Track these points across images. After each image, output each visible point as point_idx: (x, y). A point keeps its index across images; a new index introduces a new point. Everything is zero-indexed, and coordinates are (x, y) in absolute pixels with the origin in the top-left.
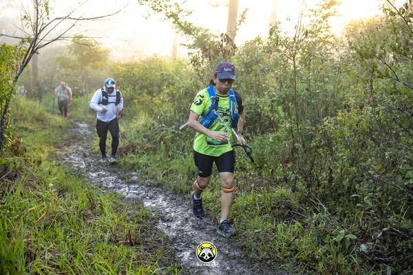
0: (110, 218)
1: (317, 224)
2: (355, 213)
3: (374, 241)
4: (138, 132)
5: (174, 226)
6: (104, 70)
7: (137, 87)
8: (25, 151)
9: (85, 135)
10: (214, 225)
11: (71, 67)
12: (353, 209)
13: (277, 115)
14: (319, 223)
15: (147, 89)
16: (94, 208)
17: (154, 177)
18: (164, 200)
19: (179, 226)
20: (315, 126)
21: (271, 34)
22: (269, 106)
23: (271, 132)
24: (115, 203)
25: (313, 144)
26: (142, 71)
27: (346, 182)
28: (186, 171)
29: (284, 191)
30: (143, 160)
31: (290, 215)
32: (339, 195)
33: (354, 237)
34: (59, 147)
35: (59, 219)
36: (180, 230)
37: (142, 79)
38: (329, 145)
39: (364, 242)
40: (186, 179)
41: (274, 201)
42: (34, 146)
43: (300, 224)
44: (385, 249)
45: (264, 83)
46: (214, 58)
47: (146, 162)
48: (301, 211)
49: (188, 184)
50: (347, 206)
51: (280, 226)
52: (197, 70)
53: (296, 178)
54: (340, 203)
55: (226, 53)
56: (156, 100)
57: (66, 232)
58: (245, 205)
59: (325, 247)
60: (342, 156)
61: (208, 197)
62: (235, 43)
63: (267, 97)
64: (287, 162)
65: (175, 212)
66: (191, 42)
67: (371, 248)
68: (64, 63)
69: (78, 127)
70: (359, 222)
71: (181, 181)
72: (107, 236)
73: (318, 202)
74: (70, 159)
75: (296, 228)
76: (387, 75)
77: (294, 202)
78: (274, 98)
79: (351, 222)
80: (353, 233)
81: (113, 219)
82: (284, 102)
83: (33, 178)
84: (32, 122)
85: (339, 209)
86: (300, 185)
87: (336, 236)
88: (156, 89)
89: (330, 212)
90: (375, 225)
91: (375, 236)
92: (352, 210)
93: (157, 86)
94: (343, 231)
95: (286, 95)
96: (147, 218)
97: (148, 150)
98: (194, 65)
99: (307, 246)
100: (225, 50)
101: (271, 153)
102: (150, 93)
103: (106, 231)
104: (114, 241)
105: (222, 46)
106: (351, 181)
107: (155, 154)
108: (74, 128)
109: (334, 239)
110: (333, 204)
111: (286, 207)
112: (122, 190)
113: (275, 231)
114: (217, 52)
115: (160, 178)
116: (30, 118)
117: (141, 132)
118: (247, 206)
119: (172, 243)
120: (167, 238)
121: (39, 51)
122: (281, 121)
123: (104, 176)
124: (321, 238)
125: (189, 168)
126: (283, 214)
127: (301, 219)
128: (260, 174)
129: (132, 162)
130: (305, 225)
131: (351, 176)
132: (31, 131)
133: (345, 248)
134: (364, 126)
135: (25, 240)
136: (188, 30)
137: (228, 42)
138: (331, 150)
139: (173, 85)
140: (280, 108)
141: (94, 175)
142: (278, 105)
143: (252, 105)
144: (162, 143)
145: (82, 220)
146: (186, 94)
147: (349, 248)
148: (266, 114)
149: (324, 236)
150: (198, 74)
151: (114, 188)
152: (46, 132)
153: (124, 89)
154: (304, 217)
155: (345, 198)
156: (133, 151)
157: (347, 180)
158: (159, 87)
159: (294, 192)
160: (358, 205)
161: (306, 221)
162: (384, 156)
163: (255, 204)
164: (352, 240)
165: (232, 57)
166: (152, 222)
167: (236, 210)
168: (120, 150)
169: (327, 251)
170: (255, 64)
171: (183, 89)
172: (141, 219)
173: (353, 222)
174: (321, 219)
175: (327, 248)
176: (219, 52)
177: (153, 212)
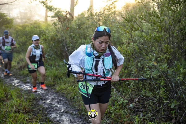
0: (15, 101)
2: (127, 91)
3: (135, 102)
6: (12, 29)
7: (28, 37)
16: (8, 96)
21: (88, 11)
24: (18, 93)
26: (30, 29)
28: (53, 75)
32: (121, 83)
33: (127, 101)
37: (31, 33)
39: (131, 103)
40: (53, 79)
44: (140, 105)
45: (87, 33)
46: (63, 22)
49: (54, 82)
52: (56, 28)
54: (121, 86)
55: (69, 20)
59: (115, 107)
61: (63, 87)
62: (72, 15)
63: (88, 40)
67: (134, 106)
70: (129, 95)
71: (51, 81)
76: (138, 30)
79: (126, 95)
80: (127, 100)
81: (17, 101)
87: (119, 101)
89: (117, 91)
90: (136, 95)
91: (135, 100)
92: (126, 89)
94: (122, 99)
96: (34, 99)
98: (54, 26)
103: (13, 108)
104: (17, 112)
105: (66, 17)
106: (126, 76)
109: (119, 103)
110: (119, 87)
112: (22, 86)
114: (64, 20)
119: (46, 111)
120: (43, 108)
124: (113, 103)
125: (54, 74)
131: (126, 74)
133: (123, 106)
134: (129, 52)
136: (50, 9)
137: (69, 15)
139: (45, 35)
145: (1, 103)
146: (52, 39)
147: (125, 106)
149: (115, 101)
150: (57, 30)
151: (18, 86)
153: (22, 38)
155: (123, 84)
157: (124, 76)
160: (129, 87)
162: (138, 65)
164: (126, 103)
165: (72, 22)
166: (37, 101)
167: (76, 93)
168: (21, 67)
169: (116, 109)
170: (83, 25)
171: (50, 37)
172: (31, 100)
173: (127, 95)
174: (113, 94)
175: (116, 107)
176: (65, 19)
177: (37, 96)
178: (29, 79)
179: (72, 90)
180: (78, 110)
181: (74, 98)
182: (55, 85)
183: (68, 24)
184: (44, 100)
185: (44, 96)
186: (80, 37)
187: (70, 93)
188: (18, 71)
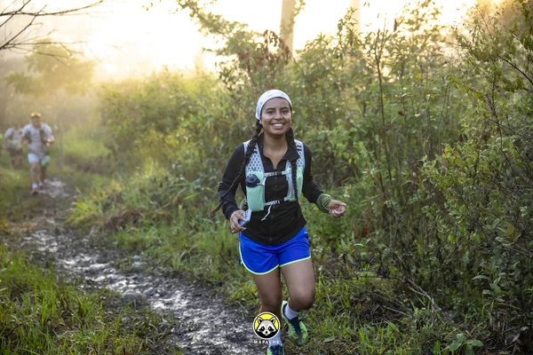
2: (480, 306)
4: (142, 191)
6: (87, 95)
9: (59, 199)
12: (478, 299)
13: (357, 156)
14: (422, 324)
15: (156, 123)
16: (69, 315)
17: (167, 263)
18: (184, 297)
20: (416, 170)
21: (340, 28)
22: (344, 143)
23: (352, 183)
25: (414, 199)
26: (144, 94)
27: (466, 259)
28: (218, 249)
30: (151, 235)
31: (379, 314)
32: (456, 278)
33: (479, 343)
37: (148, 107)
38: (440, 198)
39: (495, 351)
40: (217, 262)
41: (355, 291)
43: (395, 327)
45: (338, 106)
46: (255, 69)
47: (155, 237)
48: (397, 306)
49: (220, 270)
51: (363, 331)
52: (231, 89)
54: (458, 290)
55: (274, 61)
56: (171, 139)
60: (455, 216)
62: (287, 43)
63: (340, 127)
65: (200, 316)
70: (488, 321)
71: (211, 267)
75: (388, 333)
76: (519, 86)
77: (386, 292)
78: (353, 129)
79: (475, 321)
80: (479, 338)
82: (369, 135)
87: (450, 343)
88: (168, 121)
89: (440, 305)
90: (514, 323)
91: (510, 340)
92: (477, 301)
93: (171, 117)
94: (460, 335)
95: (372, 123)
97: (158, 219)
98: (225, 81)
100: (272, 57)
101: (350, 216)
102: (161, 129)
105: (266, 50)
106: (472, 257)
107: (169, 224)
109: (448, 347)
110: (448, 292)
111: (373, 300)
112: (117, 284)
113: (355, 338)
114: (260, 61)
115: (177, 263)
117: (147, 191)
122: (364, 164)
124: (427, 348)
125: (223, 244)
126: (369, 312)
127: (397, 319)
128: (334, 250)
129: (132, 239)
130: (402, 327)
131: (472, 248)
134: (486, 167)
136: (214, 26)
138: (443, 209)
139: (195, 113)
140: (362, 144)
141: (72, 262)
142: (359, 140)
143: (320, 140)
144: (180, 207)
145: (47, 336)
146: (216, 128)
148: (340, 154)
149: (433, 344)
150: (233, 96)
153: (118, 124)
154: (402, 316)
155: (466, 283)
156: (135, 222)
157: (467, 253)
158: (174, 118)
160: (485, 292)
161: (404, 321)
162: (519, 212)
163: (325, 298)
164: (476, 348)
165: (286, 67)
166: (163, 334)
168: (114, 220)
170: (321, 77)
171: (211, 119)
173: (479, 321)
176: (262, 59)
177: (165, 317)
178: (138, 260)
182: (227, 283)
183: (273, 75)
186: (311, 120)
188: (104, 233)
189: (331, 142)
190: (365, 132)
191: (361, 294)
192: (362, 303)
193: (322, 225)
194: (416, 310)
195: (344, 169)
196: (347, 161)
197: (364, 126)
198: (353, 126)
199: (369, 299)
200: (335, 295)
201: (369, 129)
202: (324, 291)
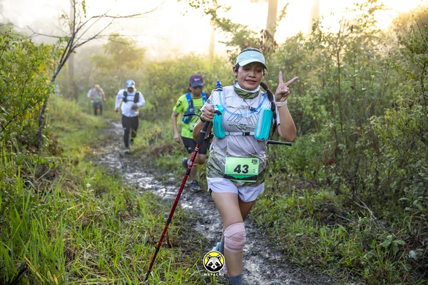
0: (147, 220)
1: (363, 228)
2: (403, 218)
3: (425, 247)
5: (212, 228)
6: (140, 69)
7: (174, 86)
8: (62, 150)
10: (253, 228)
11: (107, 67)
12: (401, 213)
13: (319, 115)
14: (364, 228)
16: (131, 209)
19: (217, 228)
20: (360, 126)
21: (314, 29)
22: (311, 105)
23: (313, 133)
24: (152, 204)
25: (358, 145)
26: (179, 70)
27: (393, 185)
29: (326, 193)
31: (333, 219)
32: (386, 199)
33: (402, 242)
34: (95, 147)
35: (97, 219)
36: (218, 233)
37: (179, 78)
38: (375, 145)
39: (413, 248)
41: (316, 204)
42: (70, 147)
43: (344, 229)
45: (306, 82)
48: (345, 215)
50: (395, 210)
51: (323, 230)
53: (340, 180)
54: (387, 206)
55: (266, 50)
57: (104, 232)
58: (285, 207)
59: (371, 252)
60: (390, 157)
63: (308, 95)
64: (330, 163)
65: (213, 214)
66: (230, 40)
67: (421, 254)
68: (100, 62)
69: (114, 127)
70: (408, 227)
72: (145, 237)
73: (363, 205)
74: (107, 159)
75: (339, 233)
77: (337, 205)
78: (316, 97)
79: (399, 227)
80: (402, 239)
81: (150, 221)
82: (326, 101)
83: (71, 178)
84: (68, 122)
85: (386, 213)
86: (344, 187)
87: (383, 241)
89: (376, 215)
90: (425, 230)
91: (426, 242)
92: (399, 214)
94: (390, 237)
95: (329, 93)
96: (185, 220)
98: (232, 62)
99: (352, 251)
100: (265, 47)
101: (313, 154)
103: (143, 233)
104: (152, 242)
105: (261, 42)
106: (399, 184)
108: (110, 128)
109: (381, 244)
110: (379, 207)
111: (329, 210)
112: (159, 191)
113: (317, 235)
116: (66, 118)
118: (288, 208)
120: (205, 241)
121: (76, 50)
122: (324, 120)
123: (140, 177)
124: (367, 243)
126: (326, 218)
127: (345, 224)
128: (301, 176)
129: (168, 163)
130: (349, 229)
131: (399, 178)
132: (68, 131)
133: (392, 254)
134: (414, 125)
135: (64, 240)
136: (226, 26)
137: (268, 38)
138: (378, 152)
140: (323, 107)
141: (131, 175)
142: (320, 104)
143: (293, 104)
145: (119, 221)
147: (397, 254)
149: (370, 241)
151: (150, 189)
152: (82, 132)
153: (161, 89)
154: (348, 221)
155: (392, 202)
156: (170, 152)
157: (395, 183)
159: (337, 194)
160: (407, 209)
161: (351, 225)
163: (296, 207)
164: (400, 246)
165: (272, 54)
166: (190, 224)
167: (277, 213)
168: (157, 150)
169: (374, 257)
170: (297, 62)
172: (179, 221)
173: (401, 227)
174: (367, 223)
175: (373, 254)
177: (191, 213)
179: (268, 206)
180: (283, 252)
181: (272, 225)
184: (206, 222)
185: (205, 215)
187: (263, 213)
188: (150, 158)
189: (302, 105)
190: (324, 99)
191: (321, 206)
192: (322, 211)
193: (294, 160)
194: (360, 218)
195: (309, 123)
196: (312, 118)
197: (323, 95)
198: (315, 95)
199: (326, 209)
200: (303, 205)
201: (327, 97)
202: (296, 203)
